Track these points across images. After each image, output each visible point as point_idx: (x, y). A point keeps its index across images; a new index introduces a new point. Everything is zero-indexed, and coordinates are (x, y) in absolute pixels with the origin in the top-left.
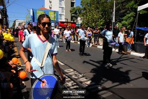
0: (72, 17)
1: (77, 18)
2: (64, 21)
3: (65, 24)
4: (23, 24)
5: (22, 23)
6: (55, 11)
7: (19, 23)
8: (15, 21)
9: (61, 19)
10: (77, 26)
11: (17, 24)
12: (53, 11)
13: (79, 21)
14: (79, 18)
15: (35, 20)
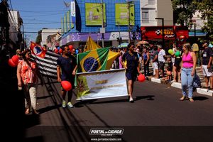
0: (176, 14)
1: (190, 13)
2: (155, 24)
3: (158, 32)
4: (57, 38)
5: (55, 36)
7: (49, 37)
8: (40, 32)
9: (146, 20)
10: (191, 34)
11: (44, 38)
13: (199, 21)
14: (197, 15)
15: (83, 27)
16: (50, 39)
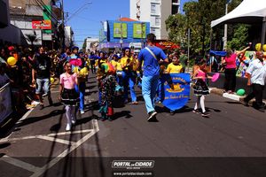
3: (161, 43)
4: (96, 45)
6: (143, 23)
8: (85, 41)
11: (88, 45)
12: (139, 23)
15: (111, 38)
16: (92, 45)
